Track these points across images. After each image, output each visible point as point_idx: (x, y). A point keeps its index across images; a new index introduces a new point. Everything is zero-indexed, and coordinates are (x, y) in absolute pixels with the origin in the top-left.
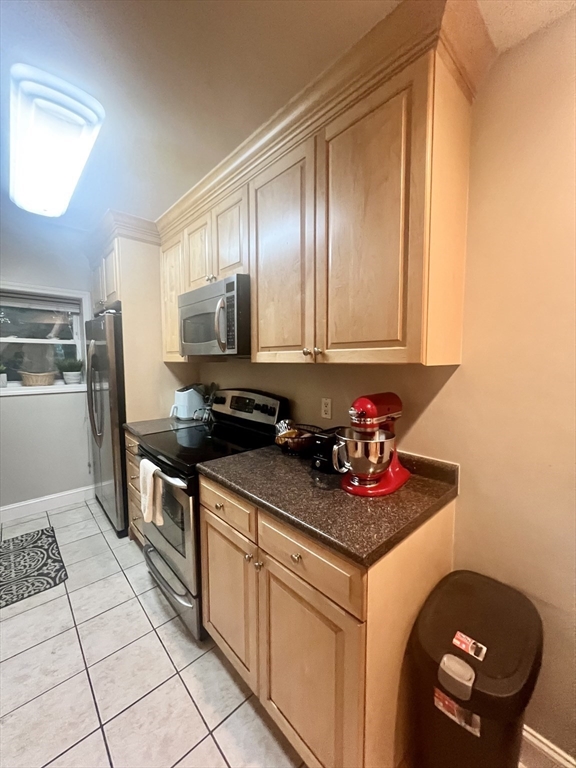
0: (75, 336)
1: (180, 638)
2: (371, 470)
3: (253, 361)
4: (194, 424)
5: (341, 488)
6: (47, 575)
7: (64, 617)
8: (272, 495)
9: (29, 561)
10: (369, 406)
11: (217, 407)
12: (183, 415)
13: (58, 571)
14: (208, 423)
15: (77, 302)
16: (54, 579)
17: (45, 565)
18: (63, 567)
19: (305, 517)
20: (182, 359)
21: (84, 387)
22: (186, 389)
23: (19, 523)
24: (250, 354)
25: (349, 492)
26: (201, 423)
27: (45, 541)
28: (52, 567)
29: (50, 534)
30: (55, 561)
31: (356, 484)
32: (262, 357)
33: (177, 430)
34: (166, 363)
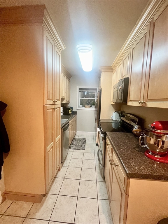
0: (95, 97)
1: (100, 174)
2: (158, 150)
3: (127, 105)
4: (116, 122)
5: (144, 153)
6: (82, 147)
7: (82, 156)
8: (117, 145)
9: (81, 143)
10: (160, 125)
11: (122, 118)
12: (114, 119)
13: (84, 147)
14: (120, 122)
15: (96, 89)
16: (83, 148)
17: (82, 145)
18: (85, 147)
19: (120, 154)
20: (114, 104)
21: (94, 109)
22: (115, 112)
23: (82, 136)
24: (127, 102)
25: (146, 156)
26: (118, 122)
27: (84, 141)
28: (83, 146)
29: (85, 139)
30: (84, 145)
31: (150, 154)
32: (130, 104)
33: (112, 123)
34: (111, 104)
